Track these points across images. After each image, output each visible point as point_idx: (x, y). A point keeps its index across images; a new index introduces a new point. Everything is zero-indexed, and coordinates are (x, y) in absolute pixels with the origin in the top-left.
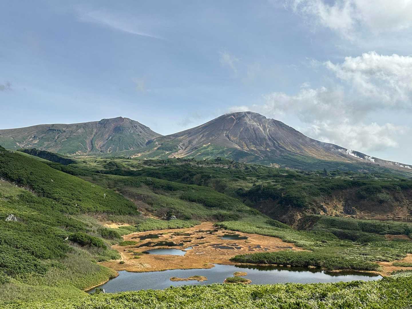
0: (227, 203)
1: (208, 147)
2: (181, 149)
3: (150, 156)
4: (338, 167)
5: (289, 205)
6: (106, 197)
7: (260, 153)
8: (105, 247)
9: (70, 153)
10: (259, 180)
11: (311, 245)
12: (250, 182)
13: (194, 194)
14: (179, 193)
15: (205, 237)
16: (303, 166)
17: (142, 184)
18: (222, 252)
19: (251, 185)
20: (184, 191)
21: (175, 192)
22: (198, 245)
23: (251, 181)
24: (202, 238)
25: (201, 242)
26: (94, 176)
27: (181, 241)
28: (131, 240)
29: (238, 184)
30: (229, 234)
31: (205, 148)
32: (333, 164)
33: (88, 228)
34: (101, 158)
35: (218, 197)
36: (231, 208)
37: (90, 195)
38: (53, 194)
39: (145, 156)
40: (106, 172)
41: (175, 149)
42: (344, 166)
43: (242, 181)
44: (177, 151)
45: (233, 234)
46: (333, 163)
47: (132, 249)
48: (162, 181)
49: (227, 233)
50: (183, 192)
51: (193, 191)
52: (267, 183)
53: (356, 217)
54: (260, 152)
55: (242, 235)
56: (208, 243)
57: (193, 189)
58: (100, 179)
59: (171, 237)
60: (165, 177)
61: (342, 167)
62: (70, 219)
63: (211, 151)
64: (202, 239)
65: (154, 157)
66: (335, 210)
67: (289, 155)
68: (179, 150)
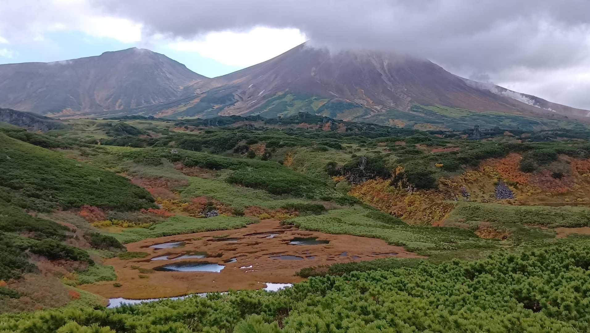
0: (305, 187)
1: (284, 96)
2: (239, 99)
3: (186, 113)
4: (501, 123)
5: (409, 187)
6: (101, 183)
7: (372, 103)
8: (91, 263)
9: (52, 111)
10: (363, 149)
11: (429, 249)
12: (346, 151)
13: (250, 173)
14: (225, 174)
15: (260, 243)
16: (443, 123)
17: (164, 160)
18: (282, 265)
19: (348, 157)
20: (234, 169)
21: (218, 172)
22: (247, 256)
23: (349, 150)
24: (257, 243)
25: (253, 250)
26: (83, 148)
27: (220, 250)
28: (139, 250)
29: (327, 156)
30: (302, 237)
31: (280, 98)
32: (493, 118)
33: (67, 233)
34: (104, 119)
35: (289, 178)
36: (311, 194)
37: (72, 180)
38: (11, 179)
39: (180, 114)
40: (109, 142)
41: (231, 100)
42: (511, 120)
43: (333, 151)
44: (233, 104)
45: (307, 237)
46: (491, 116)
47: (137, 265)
48: (196, 154)
49: (298, 234)
50: (232, 172)
51: (249, 169)
52: (376, 152)
53: (514, 203)
54: (372, 101)
55: (323, 236)
56: (265, 252)
57: (248, 166)
58: (94, 153)
59: (205, 244)
60: (206, 147)
61: (507, 122)
62: (39, 220)
63: (290, 102)
64: (256, 246)
65: (194, 115)
66: (482, 192)
67: (421, 105)
68: (237, 102)
